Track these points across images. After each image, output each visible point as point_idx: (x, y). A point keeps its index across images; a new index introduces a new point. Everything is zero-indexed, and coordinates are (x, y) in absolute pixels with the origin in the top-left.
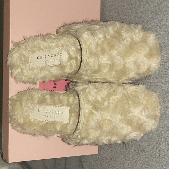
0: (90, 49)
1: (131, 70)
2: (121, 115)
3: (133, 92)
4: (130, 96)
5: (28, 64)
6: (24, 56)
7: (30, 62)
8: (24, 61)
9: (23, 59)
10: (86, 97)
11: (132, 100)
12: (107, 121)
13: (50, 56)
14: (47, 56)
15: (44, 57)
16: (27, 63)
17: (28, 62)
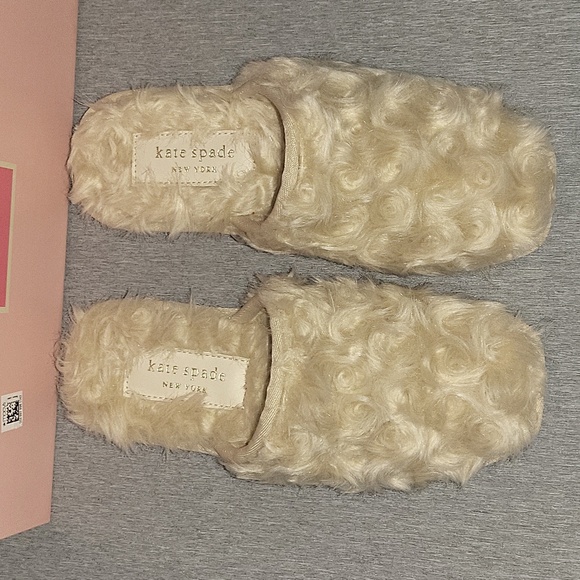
0: (310, 150)
1: (442, 237)
2: (406, 392)
3: (452, 317)
4: (442, 330)
5: (127, 170)
6: (119, 142)
7: (134, 165)
8: (118, 157)
9: (114, 152)
10: (293, 325)
11: (447, 346)
12: (357, 407)
13: (198, 152)
14: (189, 154)
15: (179, 153)
16: (125, 166)
17: (128, 163)
